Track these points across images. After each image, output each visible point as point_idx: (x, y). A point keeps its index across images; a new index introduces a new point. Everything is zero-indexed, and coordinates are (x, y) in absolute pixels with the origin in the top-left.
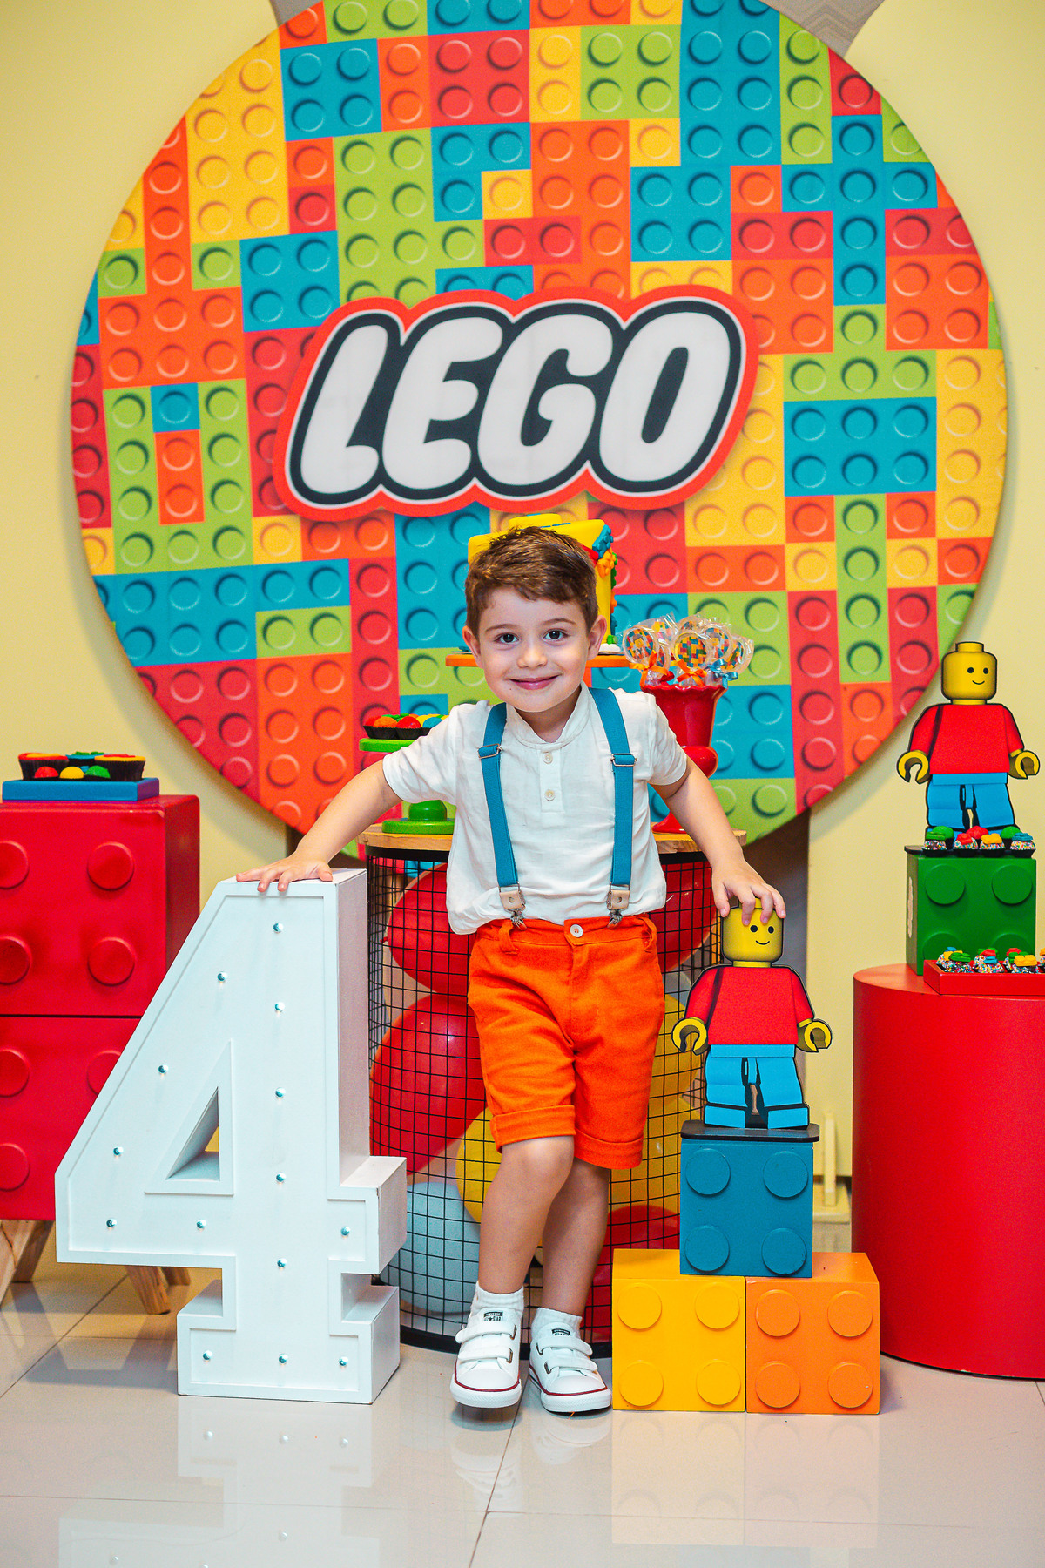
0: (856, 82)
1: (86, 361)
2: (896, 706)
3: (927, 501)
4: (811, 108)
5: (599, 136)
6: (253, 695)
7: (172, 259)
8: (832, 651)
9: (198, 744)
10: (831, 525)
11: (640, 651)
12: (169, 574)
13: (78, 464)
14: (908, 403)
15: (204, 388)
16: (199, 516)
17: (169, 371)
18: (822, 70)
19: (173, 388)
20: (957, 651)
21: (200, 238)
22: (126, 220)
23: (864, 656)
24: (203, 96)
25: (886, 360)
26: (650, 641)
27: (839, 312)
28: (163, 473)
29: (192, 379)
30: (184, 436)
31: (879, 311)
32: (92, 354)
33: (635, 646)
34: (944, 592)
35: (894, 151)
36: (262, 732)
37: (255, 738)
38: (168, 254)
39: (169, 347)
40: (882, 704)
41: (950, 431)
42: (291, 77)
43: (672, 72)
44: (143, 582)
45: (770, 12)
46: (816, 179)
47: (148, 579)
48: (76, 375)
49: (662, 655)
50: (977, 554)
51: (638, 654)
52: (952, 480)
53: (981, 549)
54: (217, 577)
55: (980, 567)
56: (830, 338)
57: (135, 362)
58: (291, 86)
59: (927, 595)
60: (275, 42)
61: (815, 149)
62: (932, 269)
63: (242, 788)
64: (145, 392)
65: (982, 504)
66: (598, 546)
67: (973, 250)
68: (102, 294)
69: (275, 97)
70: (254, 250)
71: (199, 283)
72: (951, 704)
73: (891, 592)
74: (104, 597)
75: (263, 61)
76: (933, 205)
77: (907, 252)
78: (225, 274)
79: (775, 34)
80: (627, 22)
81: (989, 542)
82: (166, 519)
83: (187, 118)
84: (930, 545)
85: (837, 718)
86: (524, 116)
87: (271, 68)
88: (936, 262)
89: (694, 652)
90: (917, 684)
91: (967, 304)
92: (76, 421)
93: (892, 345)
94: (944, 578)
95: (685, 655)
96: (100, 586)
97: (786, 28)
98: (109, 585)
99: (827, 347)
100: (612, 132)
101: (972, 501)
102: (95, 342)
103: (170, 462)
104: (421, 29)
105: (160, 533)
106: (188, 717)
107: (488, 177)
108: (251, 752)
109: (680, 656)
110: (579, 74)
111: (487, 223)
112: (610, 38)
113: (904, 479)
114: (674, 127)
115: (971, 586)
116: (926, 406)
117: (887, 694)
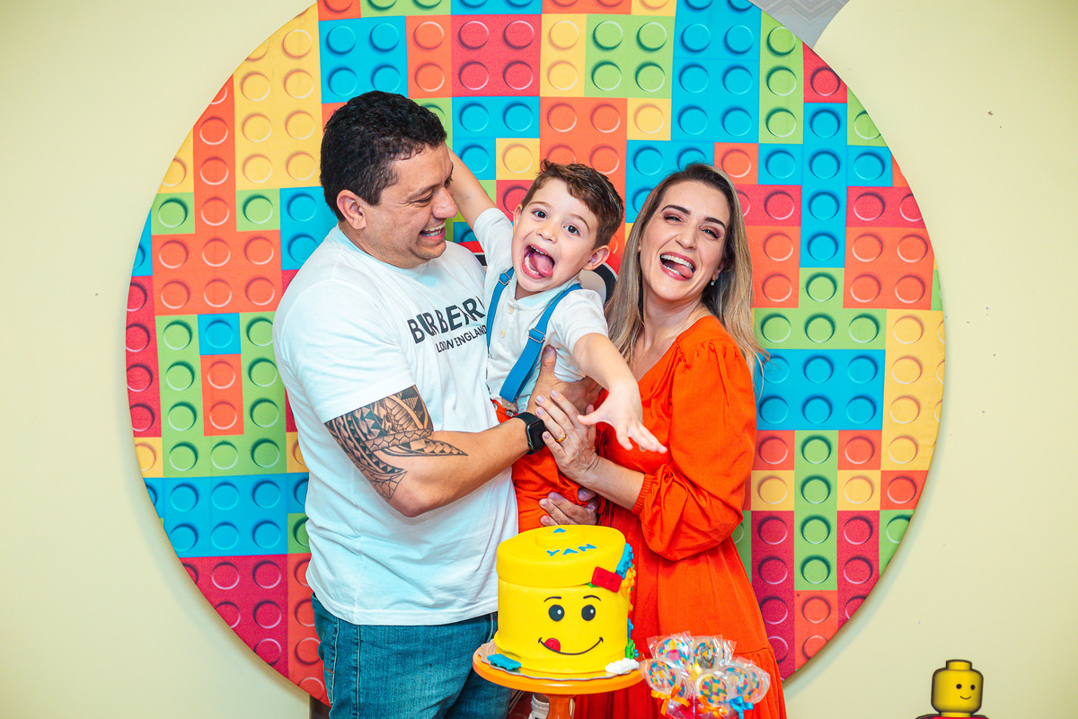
0: (826, 73)
1: (140, 289)
2: (841, 611)
3: (874, 437)
4: (786, 94)
5: (599, 112)
6: (284, 584)
7: (218, 202)
8: (787, 563)
9: (233, 626)
10: (792, 455)
11: (662, 681)
12: (211, 478)
13: (130, 381)
14: (860, 354)
15: (245, 318)
16: (239, 429)
17: (214, 303)
18: (797, 62)
19: (217, 317)
20: (947, 668)
21: (243, 187)
22: (178, 167)
23: (816, 568)
24: (248, 59)
25: (843, 316)
26: (672, 674)
27: (805, 273)
28: (207, 390)
29: (235, 311)
30: (227, 359)
31: (839, 273)
32: (146, 284)
33: (657, 676)
34: (885, 516)
35: (857, 135)
36: (291, 618)
37: (285, 622)
38: (215, 198)
39: (214, 281)
40: (830, 608)
41: (896, 379)
42: (328, 46)
43: (666, 58)
44: (186, 485)
45: (753, 7)
46: (787, 156)
47: (191, 482)
48: (131, 302)
49: (682, 686)
50: (915, 485)
51: (660, 683)
52: (896, 421)
53: (918, 480)
54: (253, 482)
55: (917, 496)
56: (796, 294)
57: (184, 292)
58: (328, 54)
59: (871, 518)
60: (314, 14)
61: (789, 131)
62: (887, 241)
63: (272, 664)
64: (192, 320)
65: (921, 442)
66: (622, 569)
67: (922, 224)
68: (154, 232)
69: (314, 63)
70: (292, 198)
71: (243, 225)
72: (939, 716)
73: (840, 513)
74: (153, 497)
75: (303, 31)
76: (889, 185)
77: (863, 224)
78: (265, 218)
79: (757, 28)
80: (628, 12)
81: (925, 474)
82: (209, 431)
83: (234, 77)
84: (875, 476)
85: (791, 620)
86: (534, 91)
87: (309, 38)
88: (889, 234)
89: (714, 690)
90: (861, 593)
91: (914, 271)
92: (130, 342)
93: (848, 303)
94: (886, 504)
95: (706, 692)
96: (149, 487)
97: (767, 24)
98: (158, 487)
99: (794, 303)
100: (611, 108)
101: (911, 439)
102: (148, 273)
103: (213, 382)
104: (445, 9)
105: (204, 443)
106: (227, 603)
107: (501, 143)
108: (282, 632)
109: (702, 692)
110: (584, 56)
111: (499, 183)
112: (613, 26)
113: (855, 418)
114: (666, 106)
115: (908, 512)
116: (877, 357)
117: (834, 601)
